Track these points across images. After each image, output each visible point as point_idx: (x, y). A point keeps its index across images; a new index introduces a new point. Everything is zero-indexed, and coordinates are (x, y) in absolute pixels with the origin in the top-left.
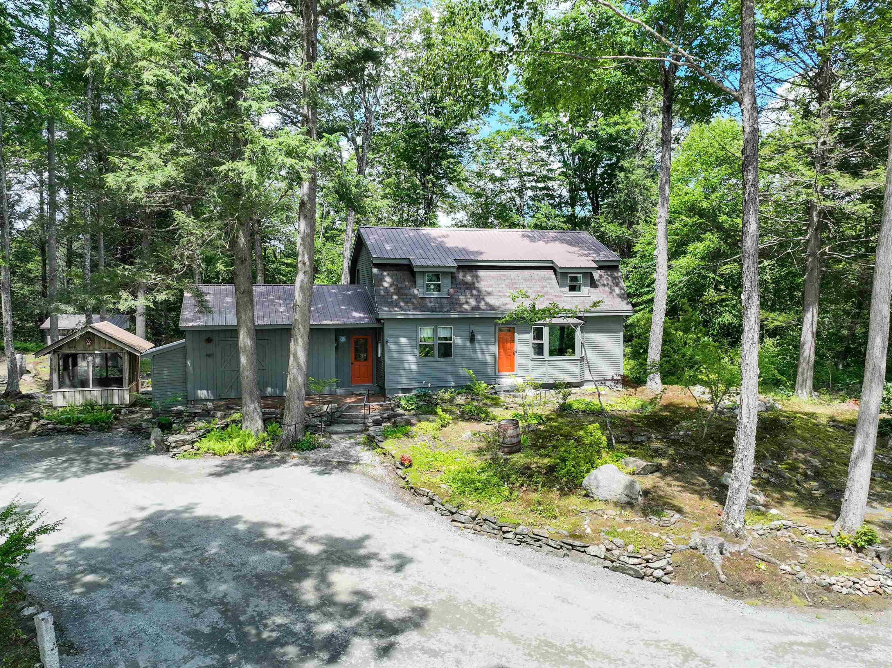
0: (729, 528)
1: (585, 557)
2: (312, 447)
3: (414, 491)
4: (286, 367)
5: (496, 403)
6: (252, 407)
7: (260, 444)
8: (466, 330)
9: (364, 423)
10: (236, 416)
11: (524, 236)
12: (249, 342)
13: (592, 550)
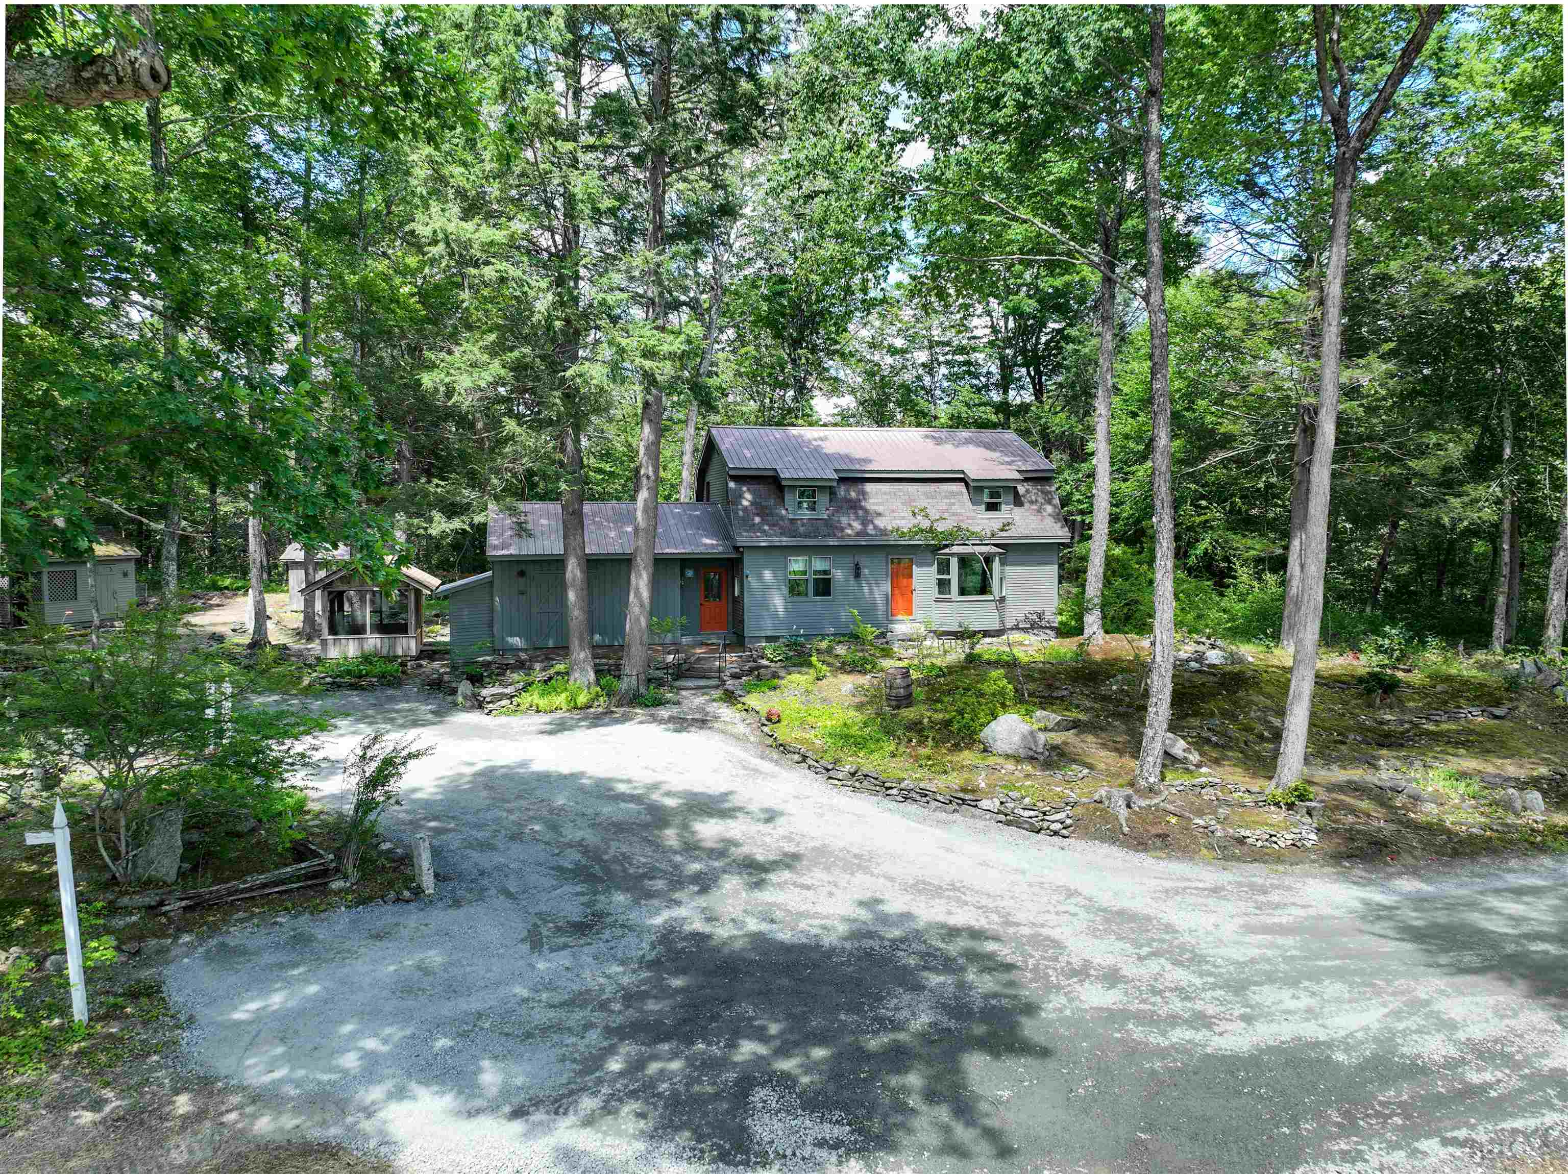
0: (1143, 783)
1: (977, 812)
2: (659, 703)
3: (783, 748)
4: (626, 603)
5: (887, 653)
6: (582, 655)
7: (593, 700)
8: (848, 561)
9: (719, 677)
10: (560, 667)
11: (927, 437)
12: (578, 573)
13: (985, 804)
